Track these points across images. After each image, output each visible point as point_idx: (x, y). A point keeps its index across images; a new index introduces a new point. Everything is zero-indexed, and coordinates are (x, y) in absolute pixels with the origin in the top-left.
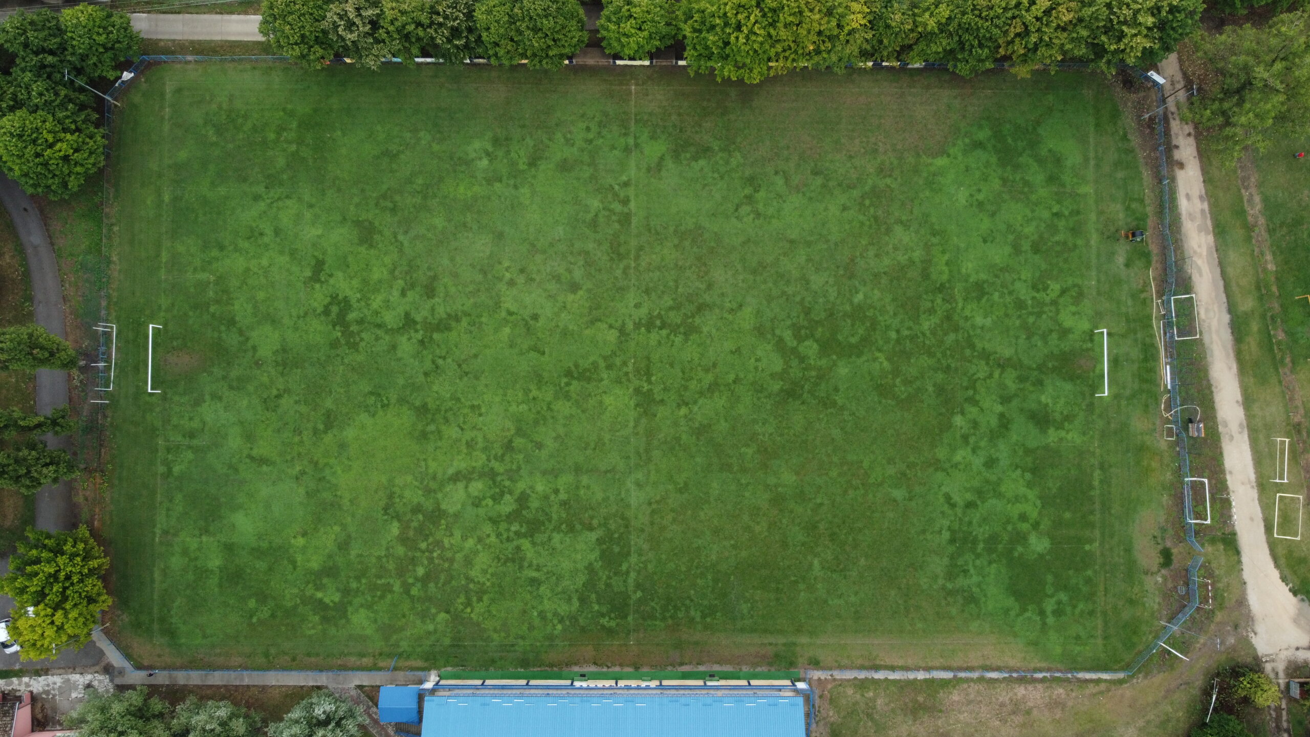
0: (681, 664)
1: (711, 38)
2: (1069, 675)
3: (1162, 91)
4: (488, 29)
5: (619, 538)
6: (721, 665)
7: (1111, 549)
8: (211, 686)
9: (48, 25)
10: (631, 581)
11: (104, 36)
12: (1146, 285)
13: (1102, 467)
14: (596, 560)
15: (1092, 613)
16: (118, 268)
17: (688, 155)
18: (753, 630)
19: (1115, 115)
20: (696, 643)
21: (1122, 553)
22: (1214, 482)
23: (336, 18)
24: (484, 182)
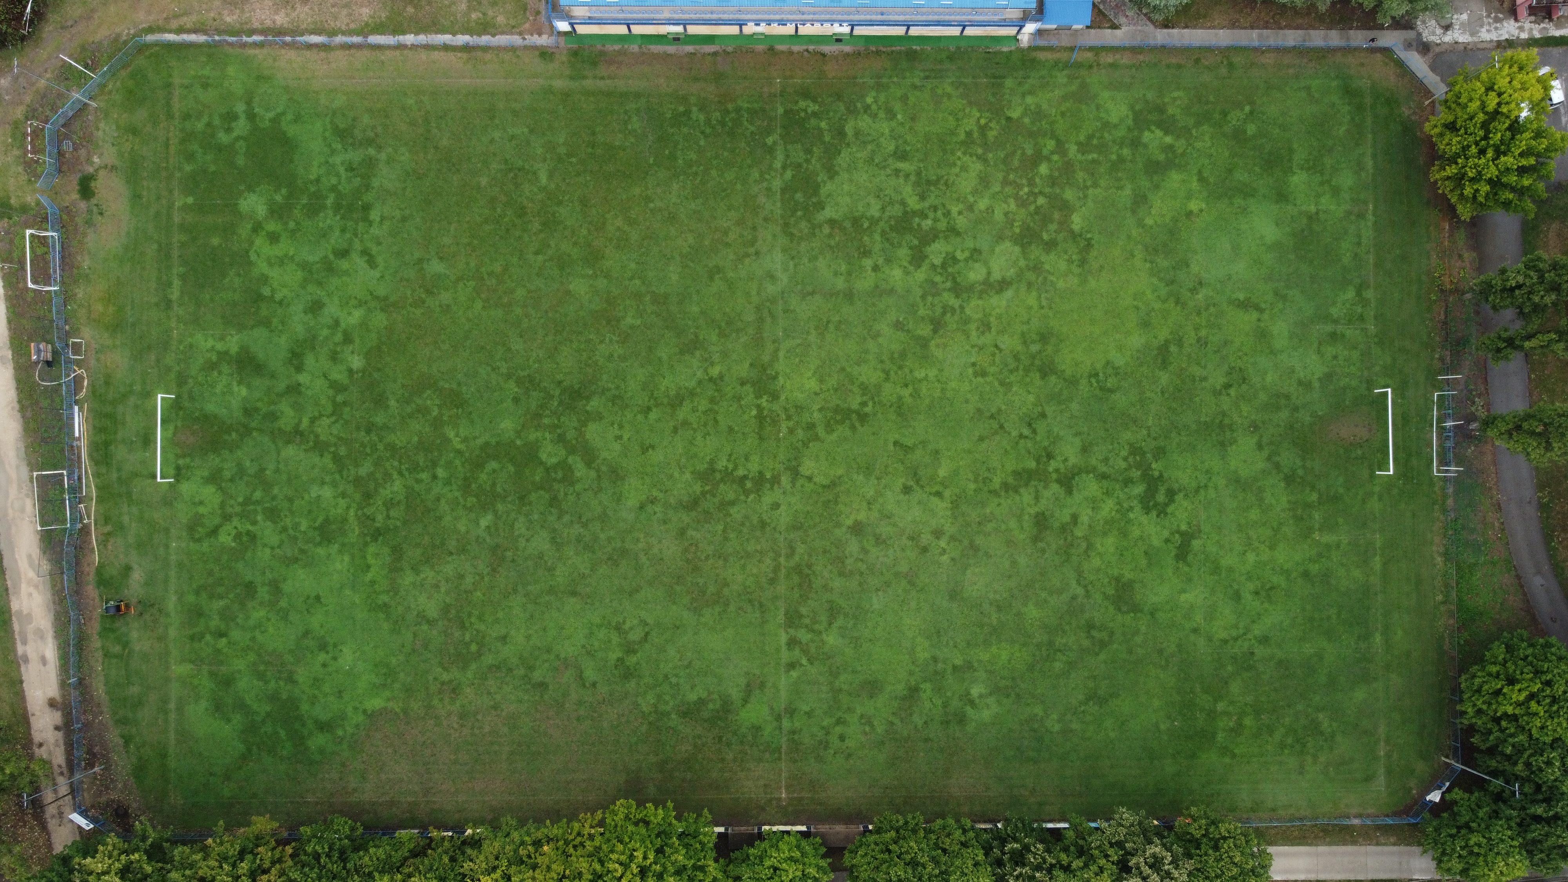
0: (715, 54)
1: (681, 858)
2: (217, 38)
3: (74, 804)
4: (976, 864)
5: (796, 211)
6: (665, 53)
7: (159, 198)
8: (1297, 28)
9: (1542, 855)
10: (780, 157)
11: (1472, 843)
12: (103, 543)
13: (168, 304)
14: (825, 182)
15: (187, 117)
16: (1435, 548)
17: (711, 706)
18: (624, 95)
19: (140, 771)
20: (696, 79)
21: (145, 193)
22: (21, 285)
23: (1176, 874)
24: (976, 664)
